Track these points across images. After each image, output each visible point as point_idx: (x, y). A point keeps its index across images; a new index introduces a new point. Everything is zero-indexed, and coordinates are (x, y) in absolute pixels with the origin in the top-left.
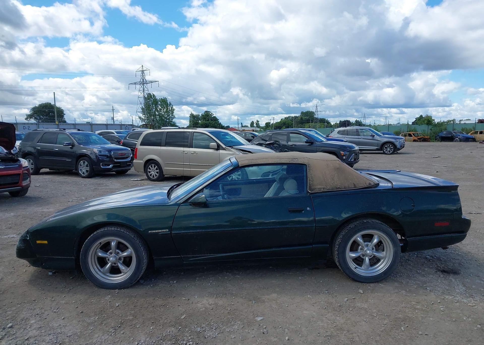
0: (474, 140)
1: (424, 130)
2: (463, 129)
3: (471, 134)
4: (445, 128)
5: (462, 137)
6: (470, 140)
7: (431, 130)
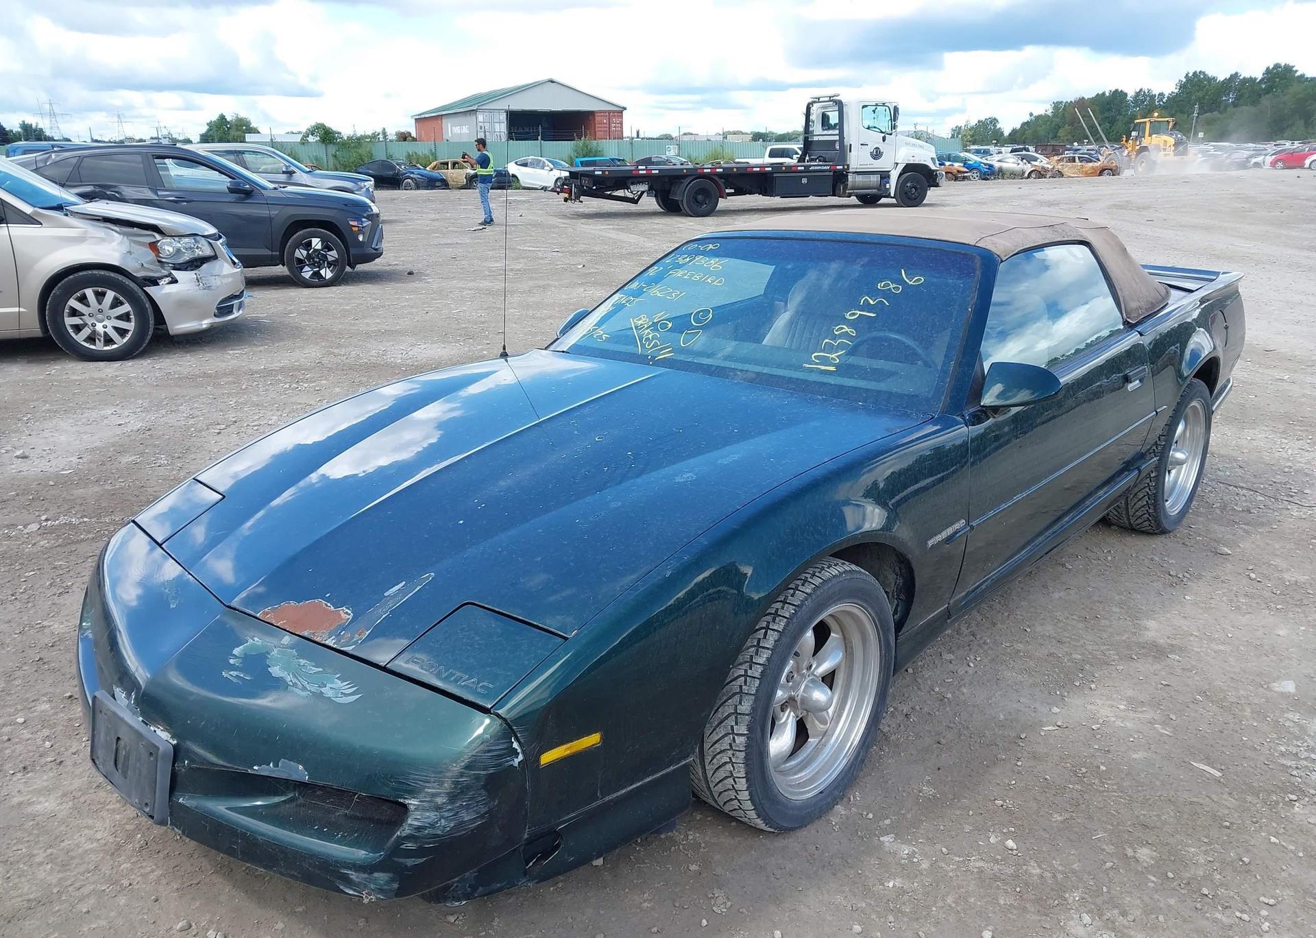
0: (444, 184)
1: (317, 156)
2: (409, 155)
3: (434, 168)
4: (369, 152)
5: (419, 176)
6: (438, 184)
7: (335, 156)
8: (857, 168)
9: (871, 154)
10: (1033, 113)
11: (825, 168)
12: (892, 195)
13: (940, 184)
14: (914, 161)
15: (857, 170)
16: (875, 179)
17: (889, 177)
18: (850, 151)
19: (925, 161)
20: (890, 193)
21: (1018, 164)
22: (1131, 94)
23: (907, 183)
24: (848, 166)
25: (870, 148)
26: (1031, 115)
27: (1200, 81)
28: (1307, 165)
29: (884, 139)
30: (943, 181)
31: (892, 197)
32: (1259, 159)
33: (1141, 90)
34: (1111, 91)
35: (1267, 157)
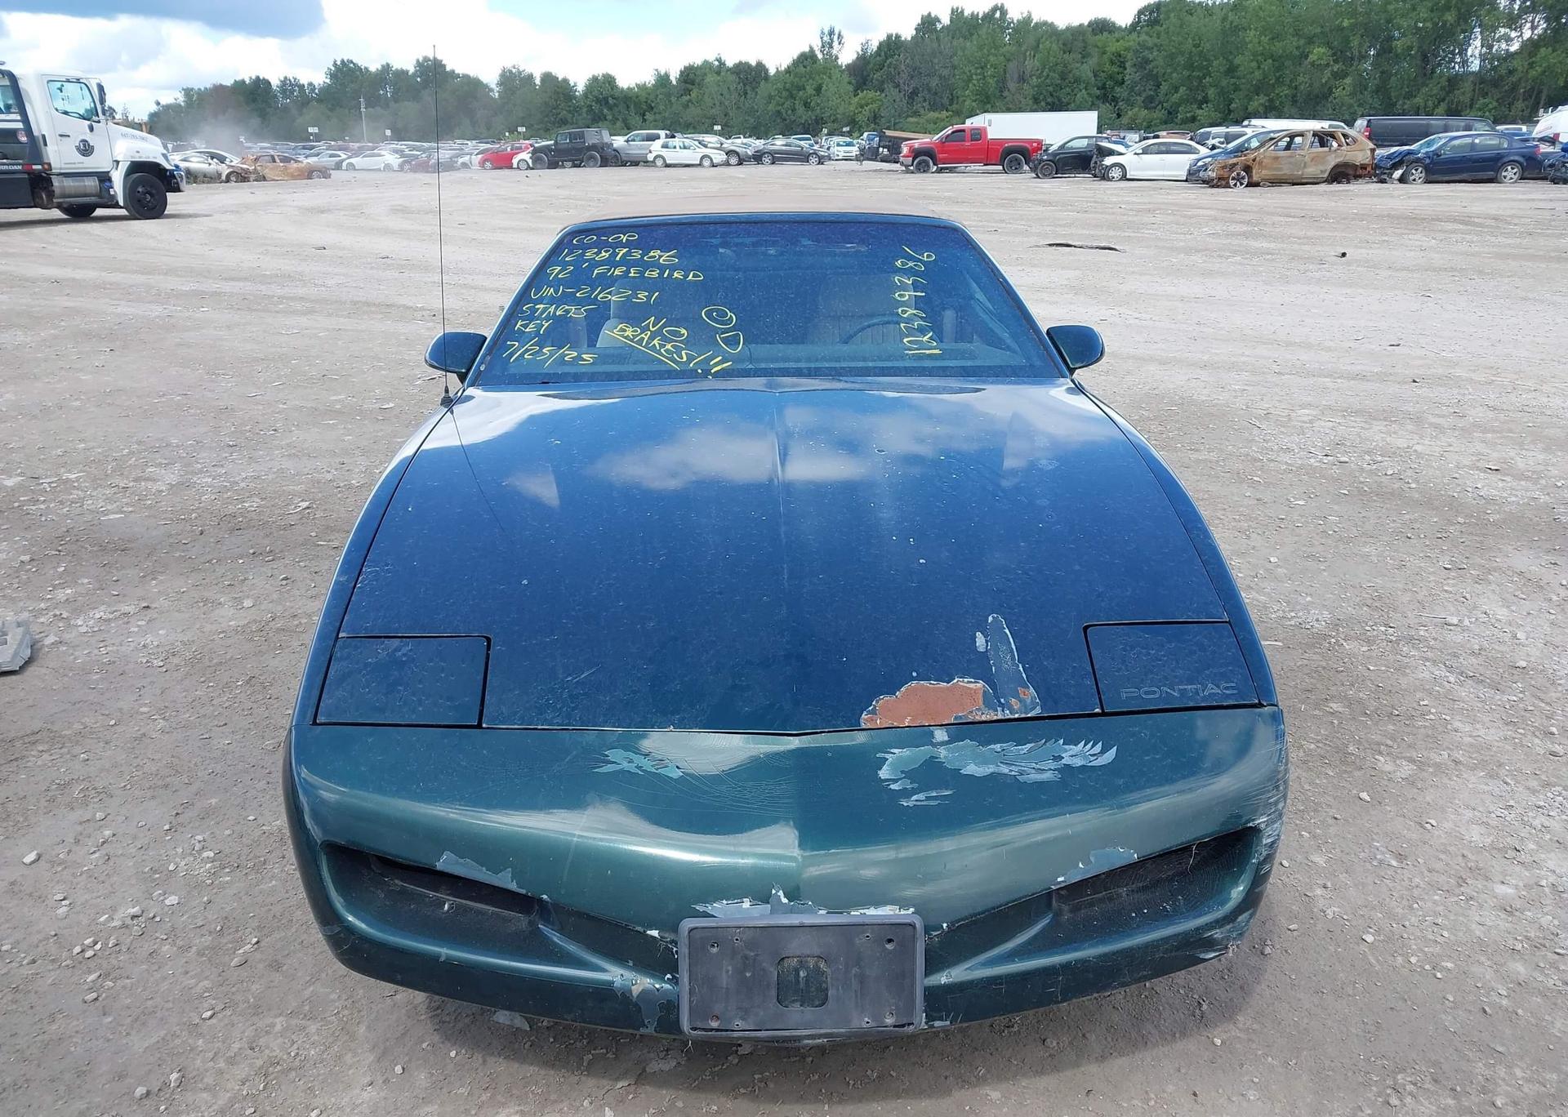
8: (61, 169)
9: (78, 148)
10: (160, 101)
11: (15, 167)
12: (121, 203)
13: (182, 188)
14: (140, 157)
15: (62, 171)
16: (92, 184)
17: (110, 180)
18: (46, 145)
19: (155, 158)
20: (117, 202)
21: (210, 164)
22: (275, 83)
23: (137, 187)
24: (49, 164)
25: (75, 141)
26: (158, 103)
27: (350, 69)
28: (515, 166)
29: (91, 129)
30: (183, 185)
31: (121, 207)
32: (466, 159)
33: (286, 78)
34: (251, 78)
35: (473, 157)
